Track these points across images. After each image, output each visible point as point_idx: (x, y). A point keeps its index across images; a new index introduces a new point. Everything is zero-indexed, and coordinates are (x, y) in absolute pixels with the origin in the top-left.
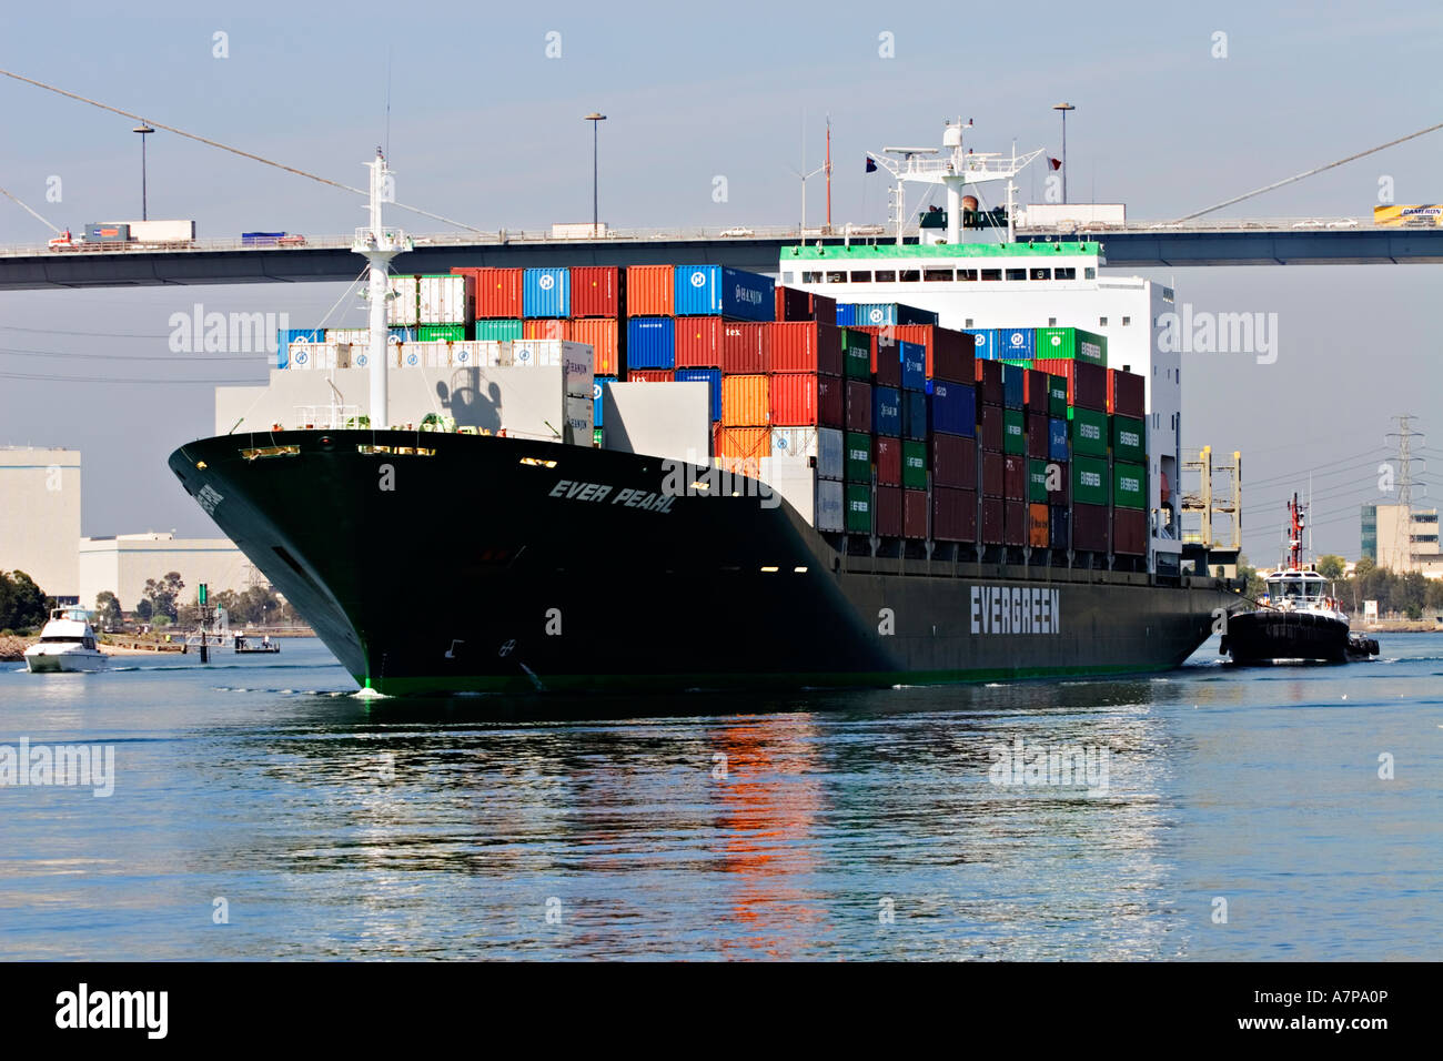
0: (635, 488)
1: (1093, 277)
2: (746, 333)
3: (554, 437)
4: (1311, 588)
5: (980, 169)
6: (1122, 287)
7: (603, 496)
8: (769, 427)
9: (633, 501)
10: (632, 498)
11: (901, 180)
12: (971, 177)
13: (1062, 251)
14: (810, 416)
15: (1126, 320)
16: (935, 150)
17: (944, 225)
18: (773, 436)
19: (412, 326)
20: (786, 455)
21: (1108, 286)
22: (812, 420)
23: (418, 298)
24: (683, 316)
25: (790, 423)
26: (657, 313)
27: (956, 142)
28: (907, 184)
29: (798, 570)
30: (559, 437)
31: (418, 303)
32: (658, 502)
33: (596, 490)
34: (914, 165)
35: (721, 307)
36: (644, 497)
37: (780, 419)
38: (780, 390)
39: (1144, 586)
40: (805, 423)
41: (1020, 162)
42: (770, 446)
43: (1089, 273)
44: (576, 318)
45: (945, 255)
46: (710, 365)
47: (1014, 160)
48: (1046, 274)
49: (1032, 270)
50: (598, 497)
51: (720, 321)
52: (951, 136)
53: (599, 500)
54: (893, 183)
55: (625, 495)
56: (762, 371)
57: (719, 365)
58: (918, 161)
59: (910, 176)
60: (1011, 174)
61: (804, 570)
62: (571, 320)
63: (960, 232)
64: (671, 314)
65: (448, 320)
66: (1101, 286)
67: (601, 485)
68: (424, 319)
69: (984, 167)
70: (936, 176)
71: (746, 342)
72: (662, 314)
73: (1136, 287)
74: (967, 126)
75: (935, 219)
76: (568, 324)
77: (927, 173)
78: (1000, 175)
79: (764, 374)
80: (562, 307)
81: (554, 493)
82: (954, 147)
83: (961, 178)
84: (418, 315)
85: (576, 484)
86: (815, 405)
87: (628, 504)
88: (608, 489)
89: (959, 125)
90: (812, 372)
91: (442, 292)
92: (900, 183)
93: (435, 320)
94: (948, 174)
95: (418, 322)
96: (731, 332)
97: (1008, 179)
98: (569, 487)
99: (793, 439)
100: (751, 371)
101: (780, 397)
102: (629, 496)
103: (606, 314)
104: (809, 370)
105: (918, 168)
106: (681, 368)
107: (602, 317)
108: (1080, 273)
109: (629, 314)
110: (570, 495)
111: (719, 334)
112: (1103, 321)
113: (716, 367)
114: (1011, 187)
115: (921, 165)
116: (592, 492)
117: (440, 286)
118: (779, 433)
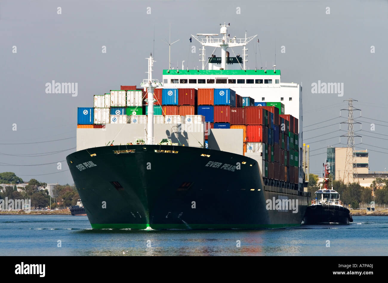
0: (228, 164)
1: (278, 83)
2: (239, 111)
3: (201, 147)
4: (333, 196)
5: (233, 42)
6: (289, 86)
7: (219, 166)
8: (246, 142)
9: (226, 168)
10: (226, 167)
11: (204, 45)
12: (231, 45)
13: (267, 73)
14: (260, 139)
15: (290, 99)
16: (217, 34)
17: (220, 62)
18: (247, 146)
19: (124, 107)
20: (252, 152)
21: (284, 86)
22: (261, 140)
23: (126, 98)
24: (217, 105)
25: (253, 141)
26: (208, 104)
27: (225, 32)
28: (206, 47)
29: (252, 190)
30: (203, 147)
31: (126, 99)
32: (232, 168)
33: (218, 164)
34: (209, 40)
35: (229, 103)
36: (229, 166)
37: (250, 140)
38: (250, 131)
39: (297, 195)
40: (258, 141)
41: (248, 40)
42: (246, 149)
43: (277, 82)
44: (180, 105)
45: (223, 74)
46: (226, 122)
47: (246, 39)
48: (261, 81)
49: (256, 80)
50: (218, 166)
51: (229, 107)
52: (223, 30)
53: (218, 167)
54: (201, 46)
55: (225, 166)
56: (244, 124)
57: (229, 122)
58: (210, 39)
59: (207, 44)
60: (245, 44)
61: (253, 190)
62: (179, 106)
63: (226, 65)
64: (213, 104)
65: (137, 105)
66: (282, 86)
67: (220, 162)
68: (128, 105)
69: (235, 41)
70: (217, 44)
71: (238, 114)
72: (209, 104)
73: (294, 87)
74: (228, 26)
75: (215, 60)
76: (177, 107)
77: (213, 43)
78: (241, 44)
79: (244, 125)
80: (175, 101)
81: (207, 165)
82: (224, 34)
83: (227, 45)
84: (126, 103)
85: (213, 162)
86: (262, 135)
87: (225, 169)
88: (221, 164)
89: (225, 25)
90: (261, 125)
91: (134, 96)
92: (203, 47)
93: (132, 105)
94: (222, 44)
95: (126, 106)
96: (233, 111)
97: (244, 46)
98: (211, 163)
99: (254, 147)
100: (240, 124)
101: (250, 132)
102: (226, 166)
103: (190, 104)
104: (260, 124)
105: (210, 41)
106: (216, 122)
107: (189, 105)
108: (274, 81)
109: (198, 104)
110: (210, 166)
111: (229, 112)
112: (282, 99)
113: (228, 122)
114: (245, 49)
115: (212, 40)
116: (216, 165)
117: (134, 94)
118: (249, 144)
